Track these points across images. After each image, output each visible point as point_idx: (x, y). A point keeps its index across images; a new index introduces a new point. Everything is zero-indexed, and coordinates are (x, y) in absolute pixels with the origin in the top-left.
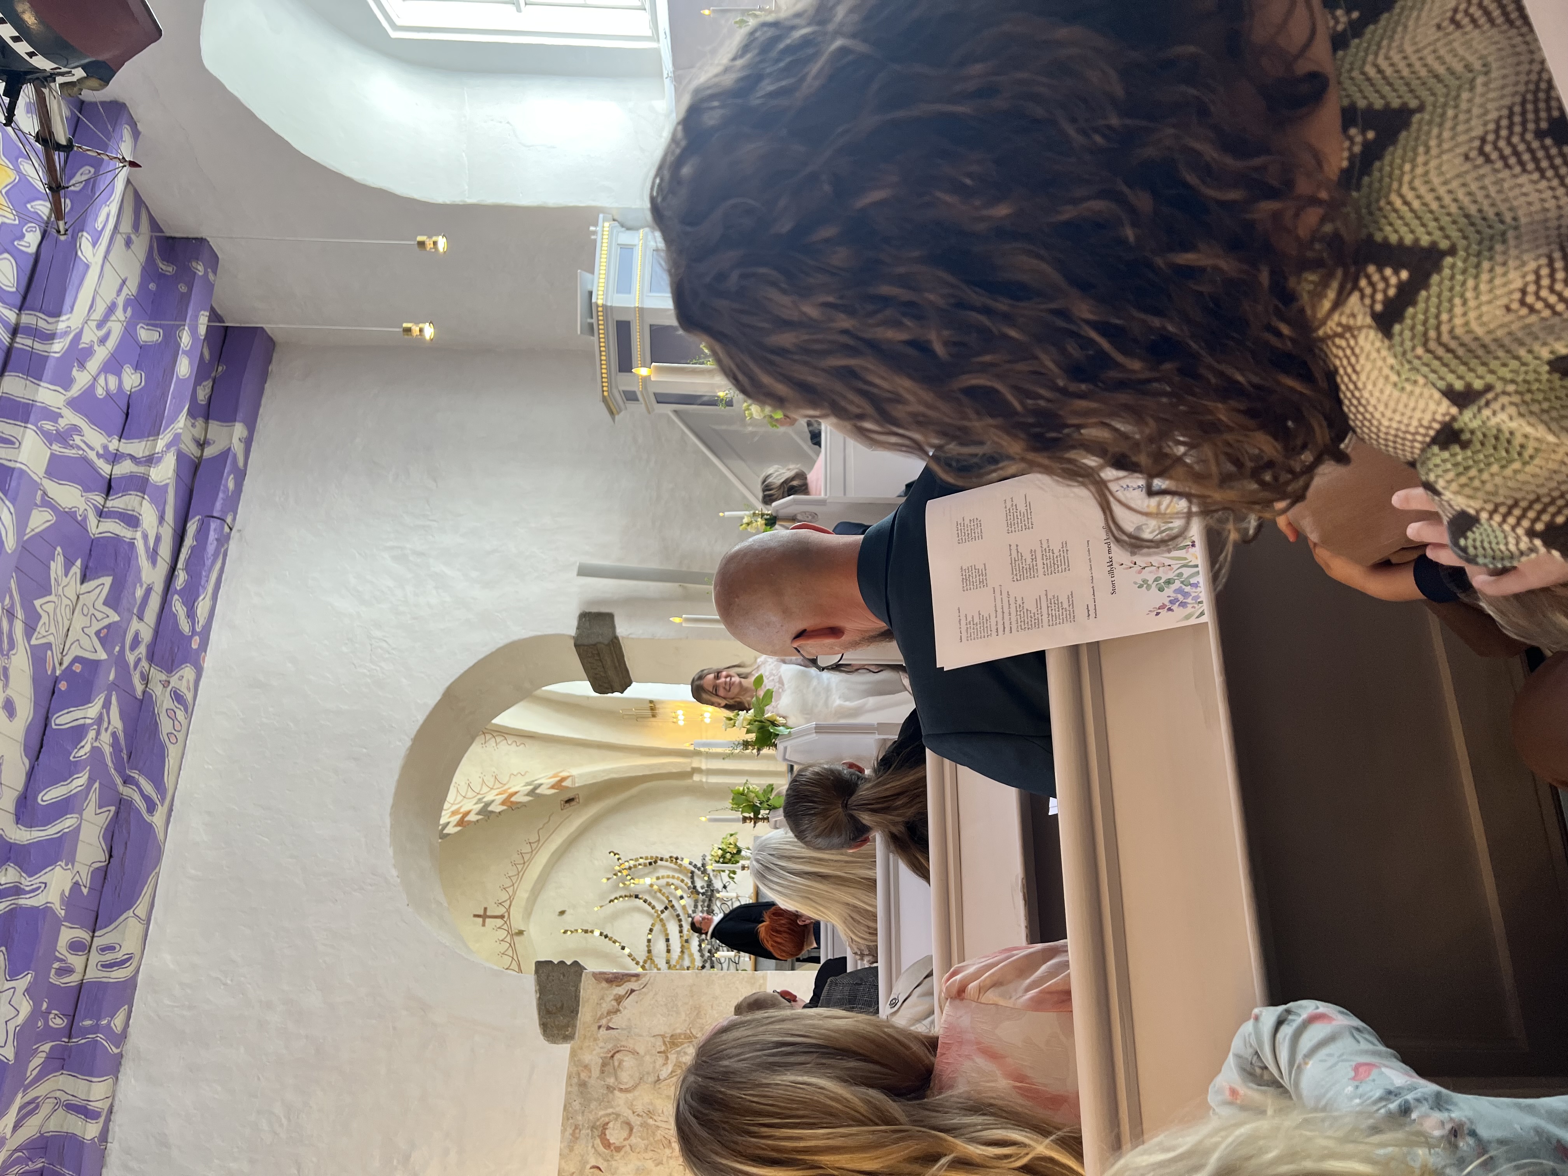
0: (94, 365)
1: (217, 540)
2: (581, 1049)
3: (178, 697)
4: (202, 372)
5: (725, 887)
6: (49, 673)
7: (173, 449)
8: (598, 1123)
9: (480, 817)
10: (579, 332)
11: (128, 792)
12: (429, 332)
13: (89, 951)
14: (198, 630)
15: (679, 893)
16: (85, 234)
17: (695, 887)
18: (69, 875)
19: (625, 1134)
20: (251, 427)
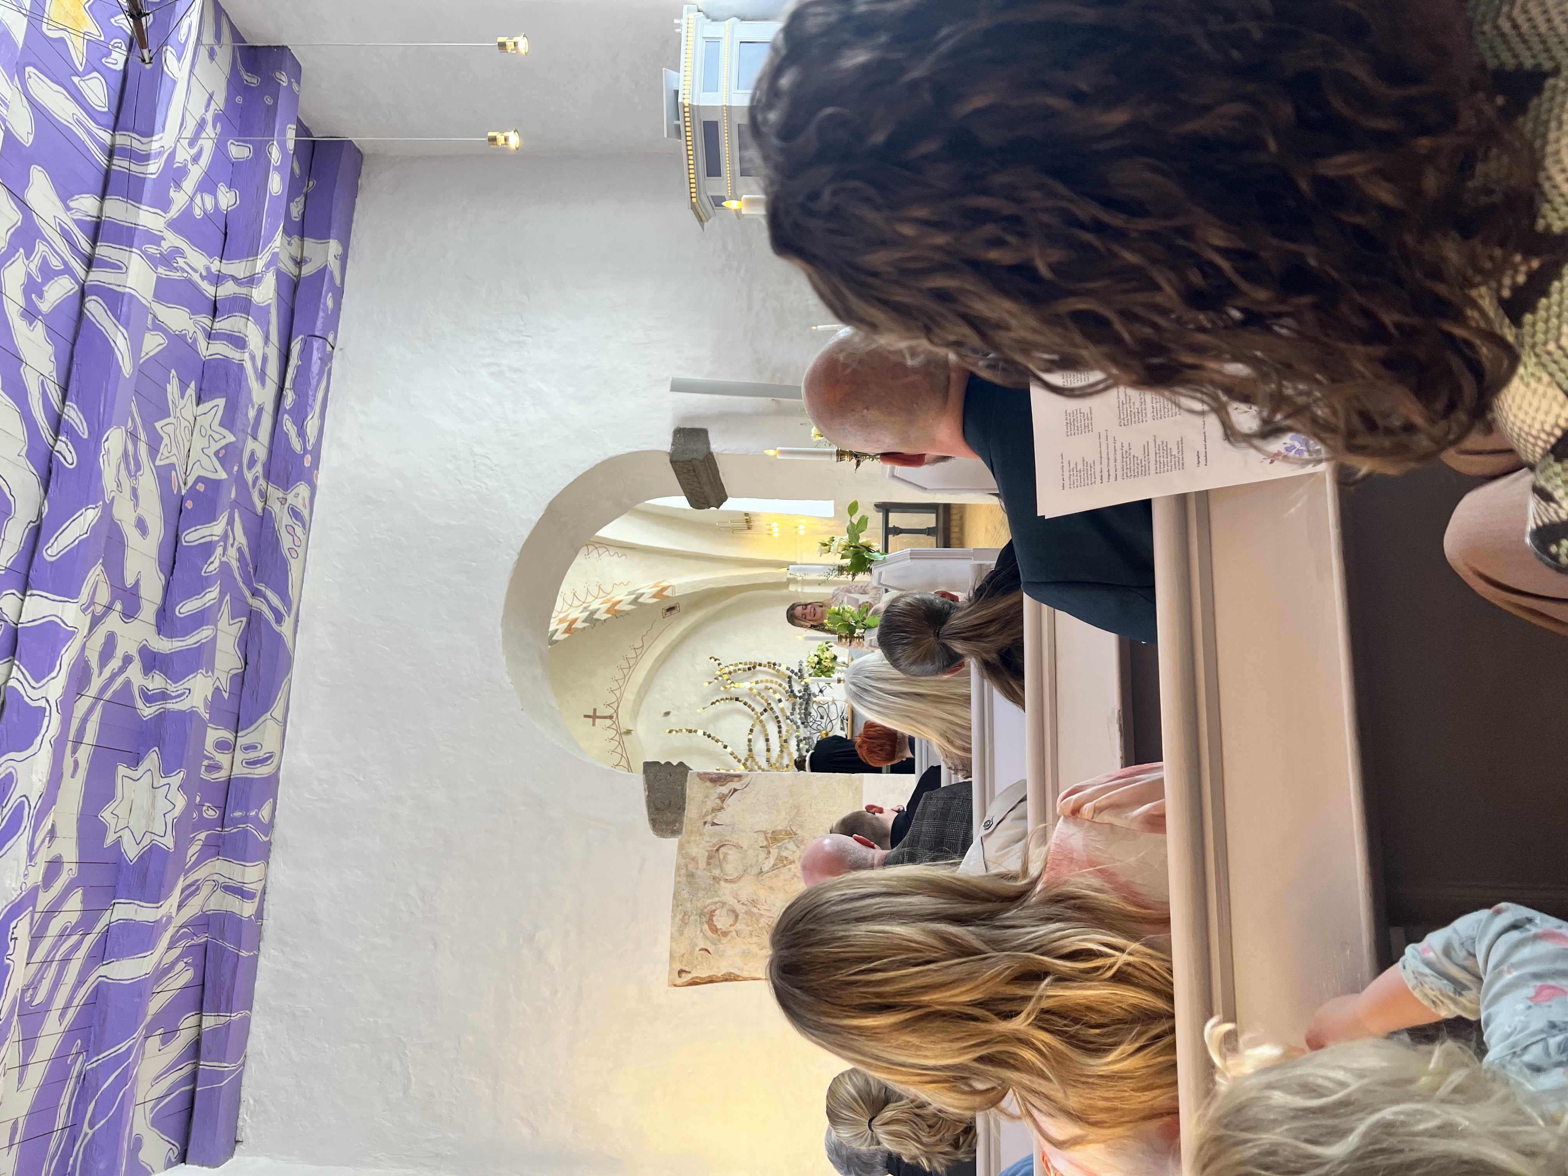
0: (189, 184)
1: (320, 359)
2: (688, 843)
3: (295, 513)
4: (294, 188)
5: (821, 691)
6: (175, 492)
7: (272, 269)
8: (706, 910)
9: (586, 624)
10: (665, 136)
11: (257, 603)
12: (514, 141)
13: (234, 750)
14: (309, 449)
15: (778, 696)
16: (169, 47)
17: (792, 691)
18: (210, 681)
19: (731, 921)
20: (345, 243)
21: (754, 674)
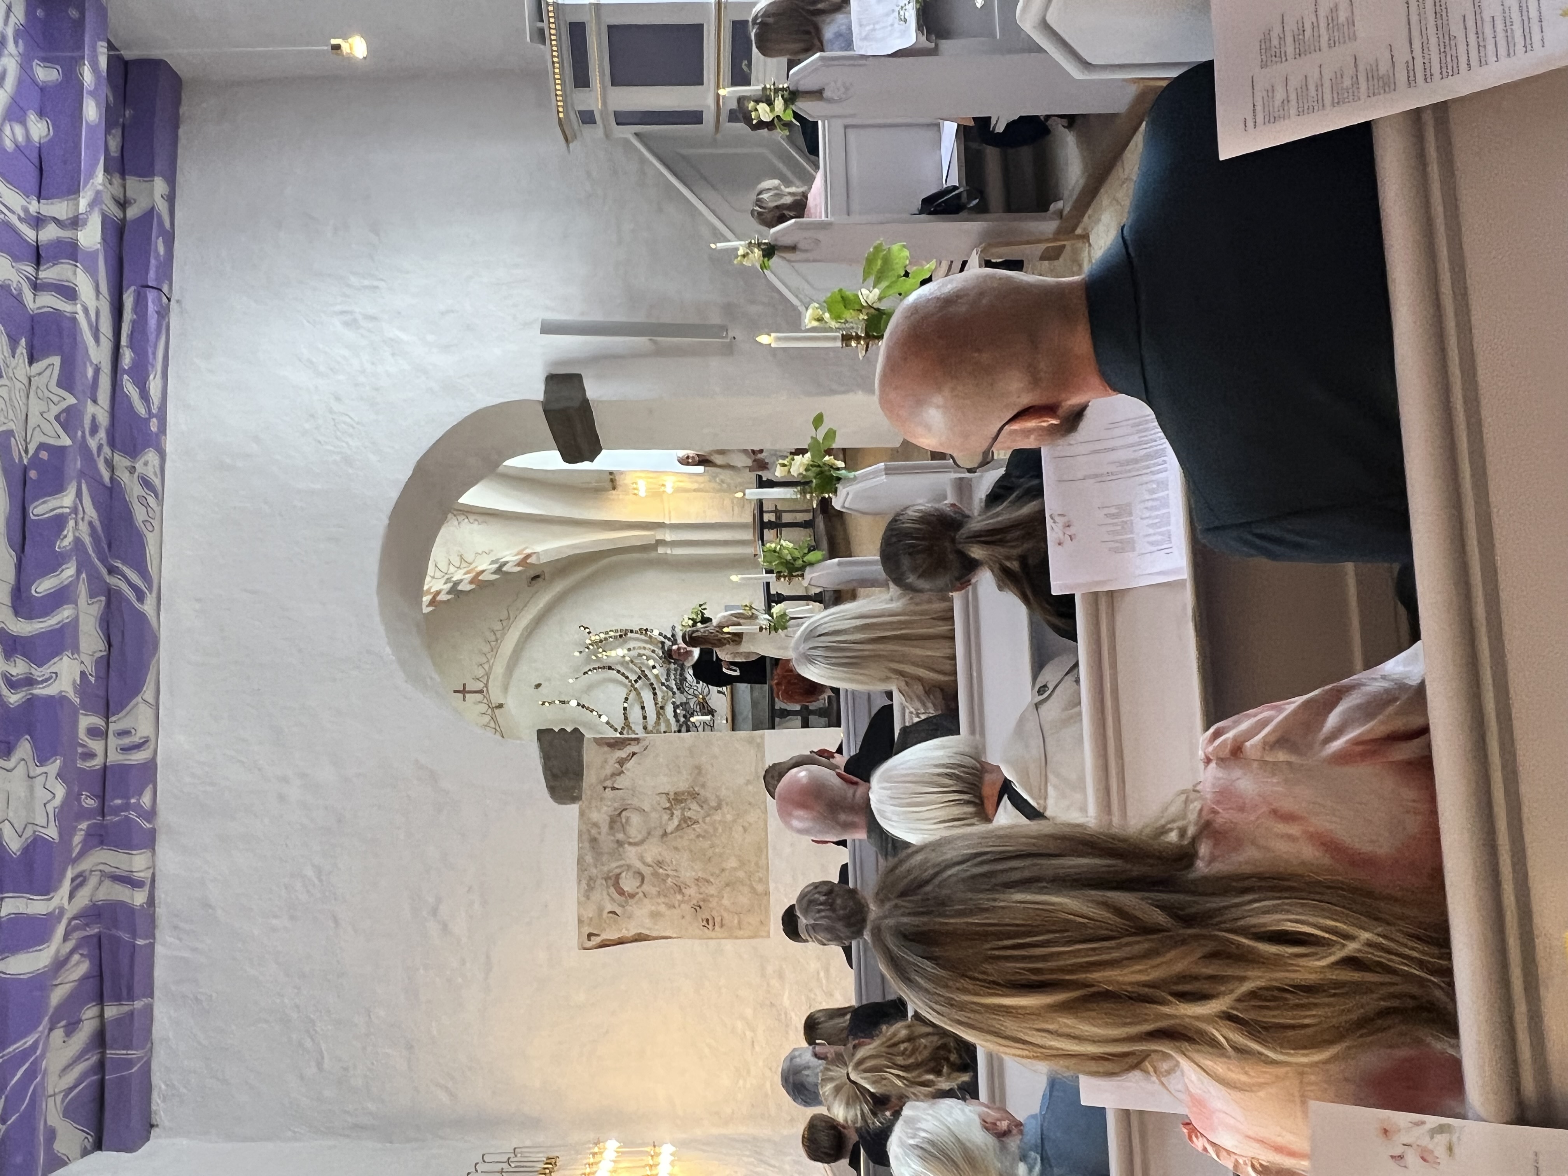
1: (158, 313)
2: (589, 808)
3: (146, 483)
4: (111, 118)
6: (17, 462)
7: (96, 210)
8: (611, 875)
9: (450, 596)
10: (529, 41)
11: (114, 581)
12: (360, 49)
13: (107, 736)
14: (154, 411)
15: (651, 663)
18: (76, 664)
19: (637, 883)
20: (171, 181)
21: (625, 642)
